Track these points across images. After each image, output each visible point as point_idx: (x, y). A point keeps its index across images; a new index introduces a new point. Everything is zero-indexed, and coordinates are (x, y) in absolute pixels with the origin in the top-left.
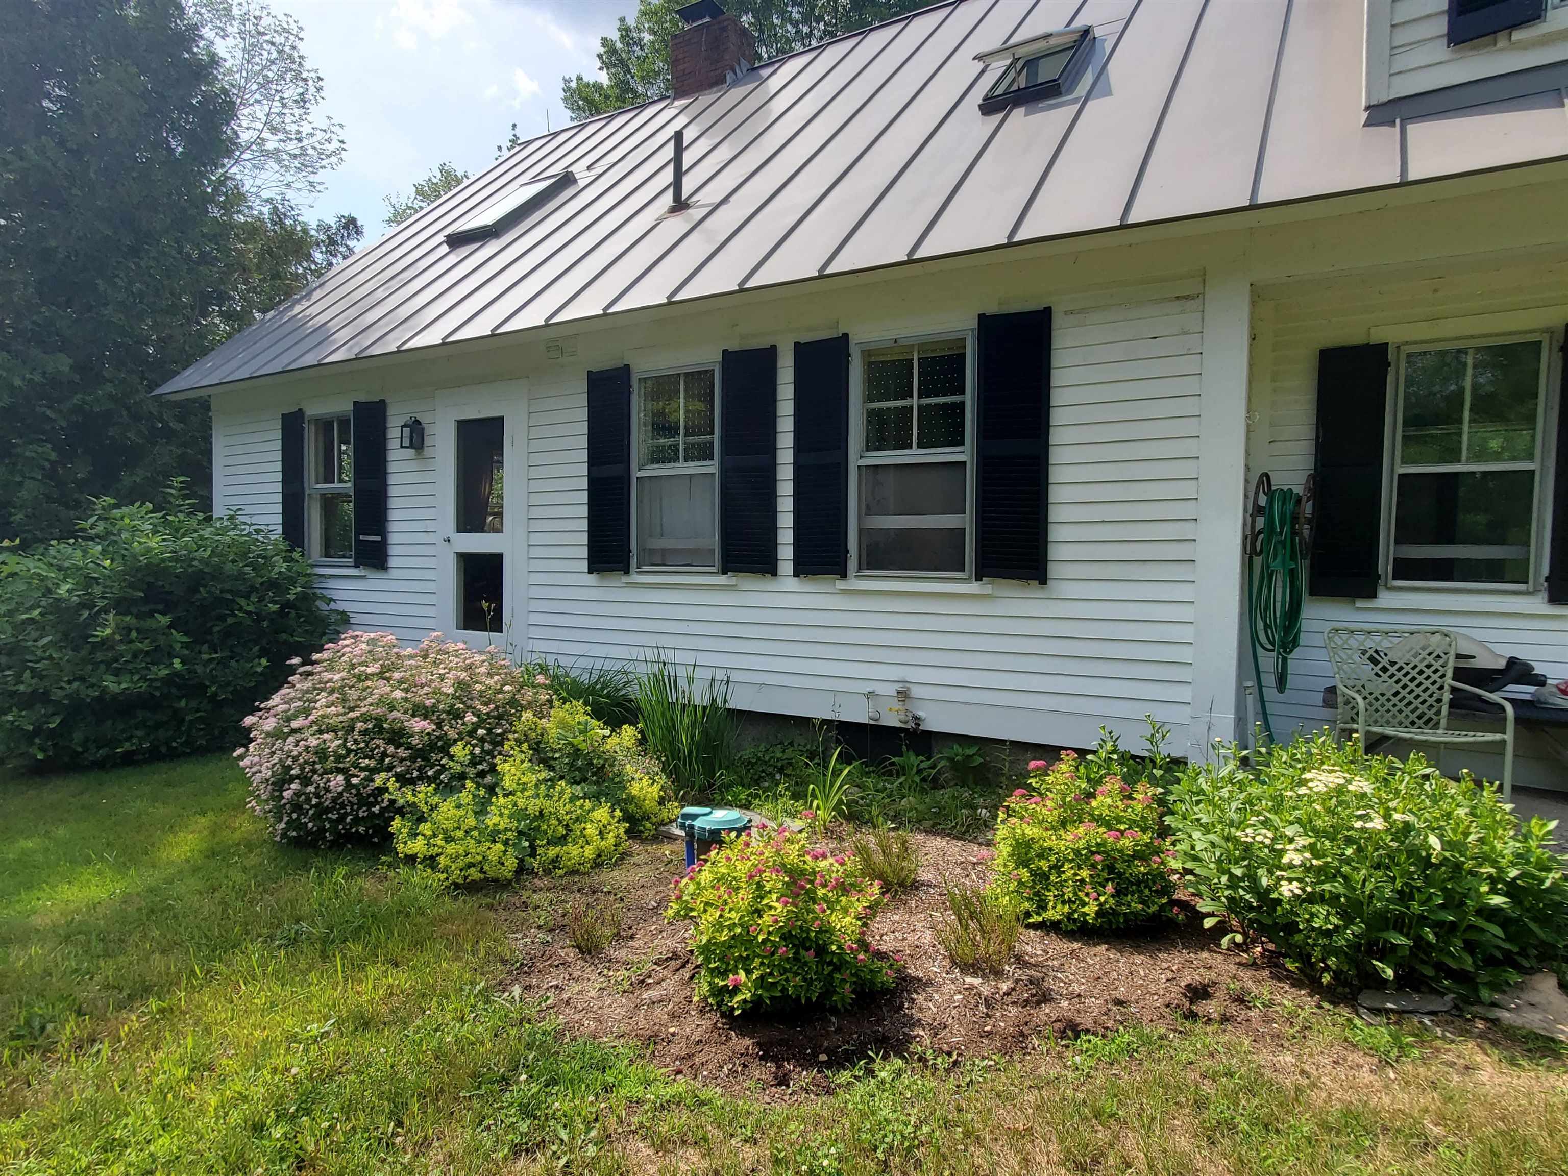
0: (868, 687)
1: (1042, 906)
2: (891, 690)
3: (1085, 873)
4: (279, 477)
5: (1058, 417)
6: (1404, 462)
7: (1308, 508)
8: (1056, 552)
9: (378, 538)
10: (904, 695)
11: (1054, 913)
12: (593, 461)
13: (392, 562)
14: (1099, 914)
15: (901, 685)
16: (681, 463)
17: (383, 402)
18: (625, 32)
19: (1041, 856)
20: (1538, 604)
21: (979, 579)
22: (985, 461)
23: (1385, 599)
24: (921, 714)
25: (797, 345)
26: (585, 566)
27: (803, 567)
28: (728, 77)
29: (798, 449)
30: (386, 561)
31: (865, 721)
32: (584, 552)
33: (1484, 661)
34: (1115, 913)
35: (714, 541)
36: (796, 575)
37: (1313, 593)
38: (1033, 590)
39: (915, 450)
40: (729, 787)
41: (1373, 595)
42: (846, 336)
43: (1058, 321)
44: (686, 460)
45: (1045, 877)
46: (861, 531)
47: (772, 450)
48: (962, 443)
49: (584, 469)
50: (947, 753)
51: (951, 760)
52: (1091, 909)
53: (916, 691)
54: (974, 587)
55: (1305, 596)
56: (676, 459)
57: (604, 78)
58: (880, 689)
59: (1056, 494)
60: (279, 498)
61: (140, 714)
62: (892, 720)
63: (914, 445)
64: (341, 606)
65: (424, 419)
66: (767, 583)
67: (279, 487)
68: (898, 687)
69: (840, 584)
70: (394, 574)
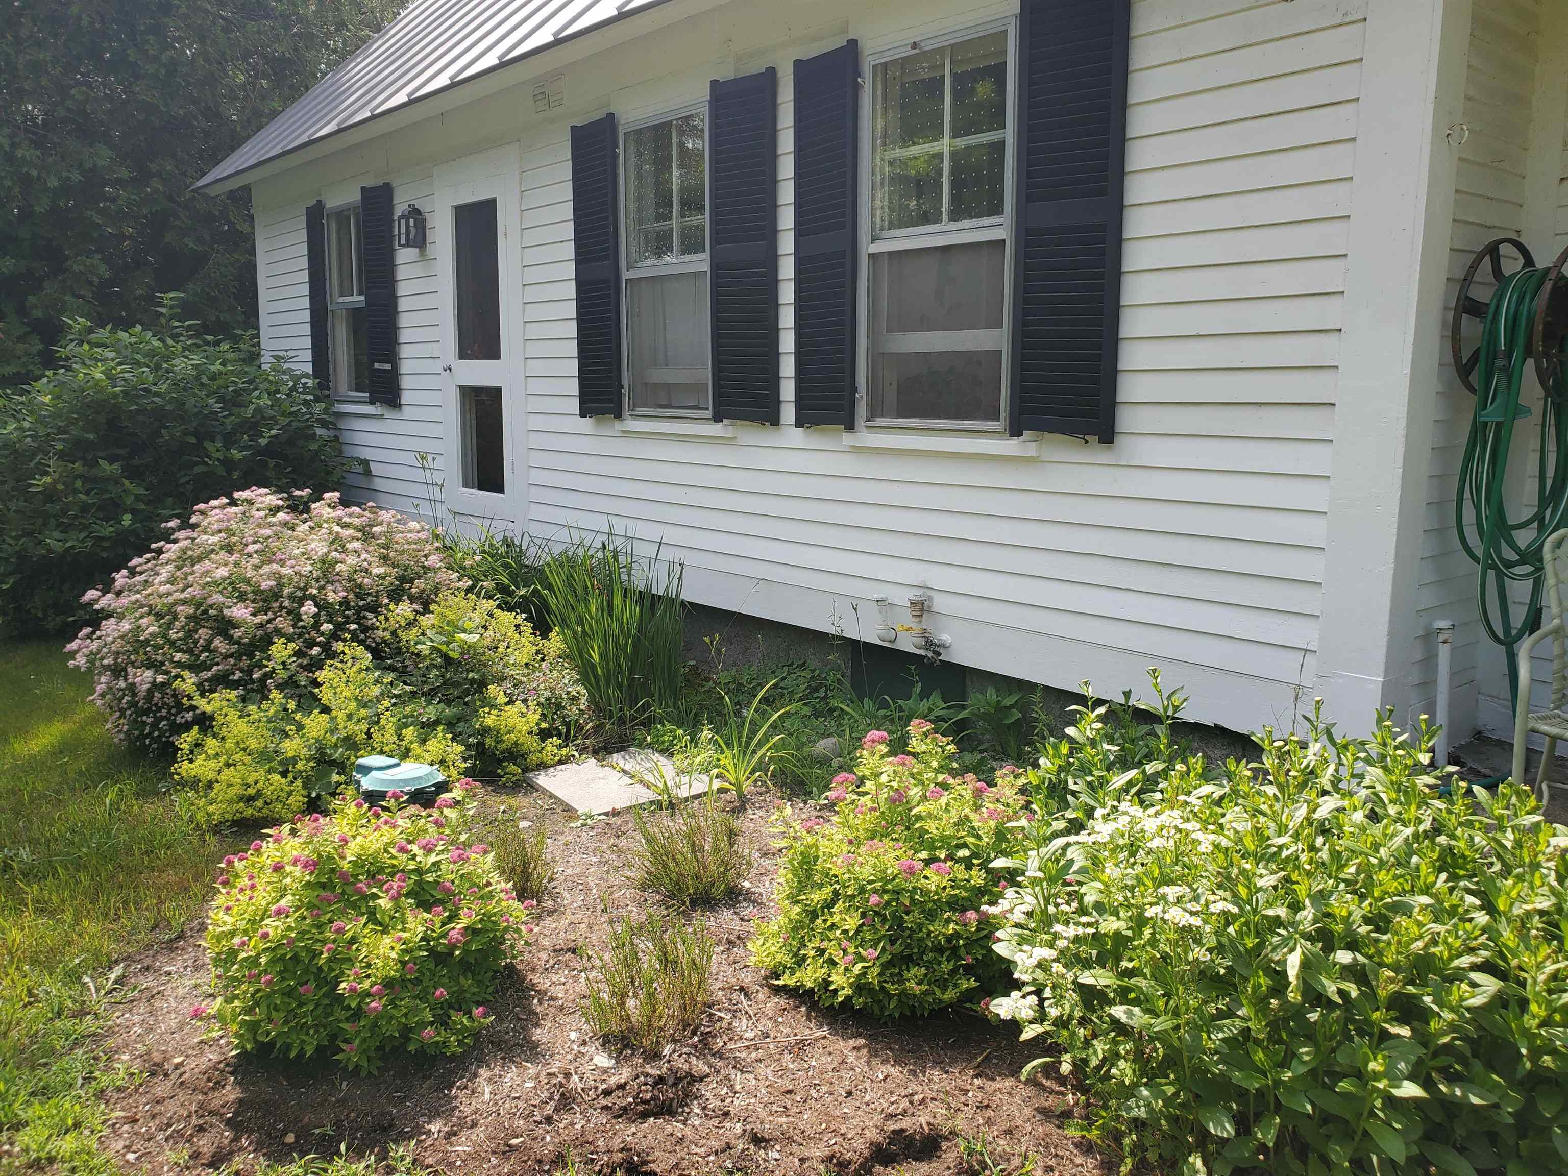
2: (909, 597)
5: (1137, 157)
8: (1126, 388)
9: (388, 366)
10: (921, 608)
13: (406, 398)
15: (919, 592)
16: (676, 258)
17: (389, 186)
21: (1017, 433)
24: (945, 637)
26: (574, 405)
27: (805, 413)
30: (399, 396)
32: (573, 387)
35: (709, 372)
36: (799, 424)
38: (1096, 454)
39: (946, 225)
42: (853, 44)
44: (681, 252)
48: (1000, 213)
49: (574, 269)
53: (940, 603)
54: (1014, 446)
58: (894, 595)
59: (1132, 291)
62: (908, 644)
63: (945, 216)
64: (365, 454)
65: (425, 208)
66: (768, 436)
68: (912, 594)
69: (848, 439)
70: (407, 412)
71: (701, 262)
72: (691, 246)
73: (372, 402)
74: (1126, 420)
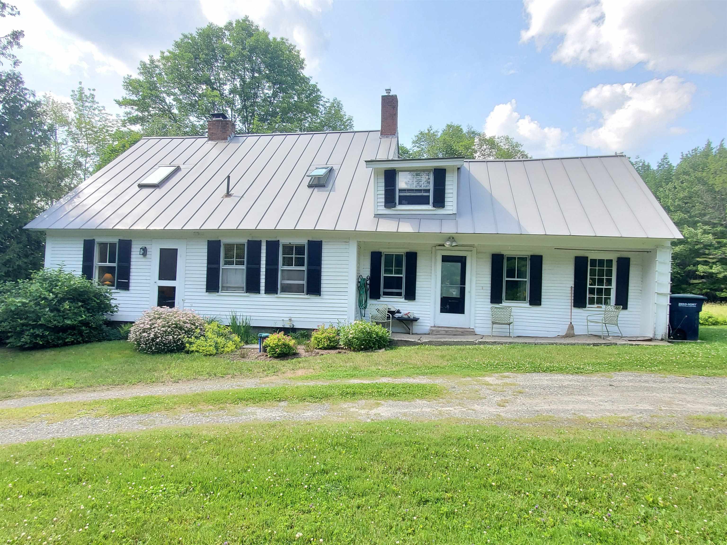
0: (283, 318)
1: (319, 346)
2: (288, 319)
3: (325, 340)
4: (82, 259)
5: (323, 262)
6: (384, 274)
7: (368, 282)
8: (322, 289)
9: (127, 281)
10: (290, 320)
11: (320, 347)
12: (208, 263)
13: (131, 288)
14: (327, 346)
16: (234, 266)
17: (131, 240)
18: (152, 61)
19: (319, 339)
20: (403, 300)
21: (307, 295)
22: (309, 270)
23: (382, 299)
24: (294, 324)
25: (267, 241)
26: (205, 290)
27: (267, 291)
28: (228, 139)
29: (267, 264)
30: (128, 288)
31: (282, 327)
32: (205, 287)
33: (393, 310)
34: (329, 345)
35: (244, 285)
36: (265, 293)
37: (370, 298)
38: (318, 297)
39: (294, 267)
40: (252, 340)
41: (379, 298)
42: (279, 241)
43: (323, 243)
44: (236, 265)
45: (319, 342)
46: (281, 284)
47: (259, 264)
48: (304, 266)
49: (206, 265)
50: (299, 332)
51: (301, 334)
52: (326, 345)
53: (293, 319)
54: (306, 296)
55: (368, 298)
56: (233, 264)
57: (141, 78)
58: (285, 319)
59: (323, 278)
60: (81, 266)
61: (69, 331)
62: (288, 326)
63: (294, 265)
65: (149, 247)
66: (257, 295)
67: (81, 263)
68: (289, 318)
69: (276, 296)
71: (244, 267)
72: (242, 263)
73: (117, 289)
74: (322, 293)
